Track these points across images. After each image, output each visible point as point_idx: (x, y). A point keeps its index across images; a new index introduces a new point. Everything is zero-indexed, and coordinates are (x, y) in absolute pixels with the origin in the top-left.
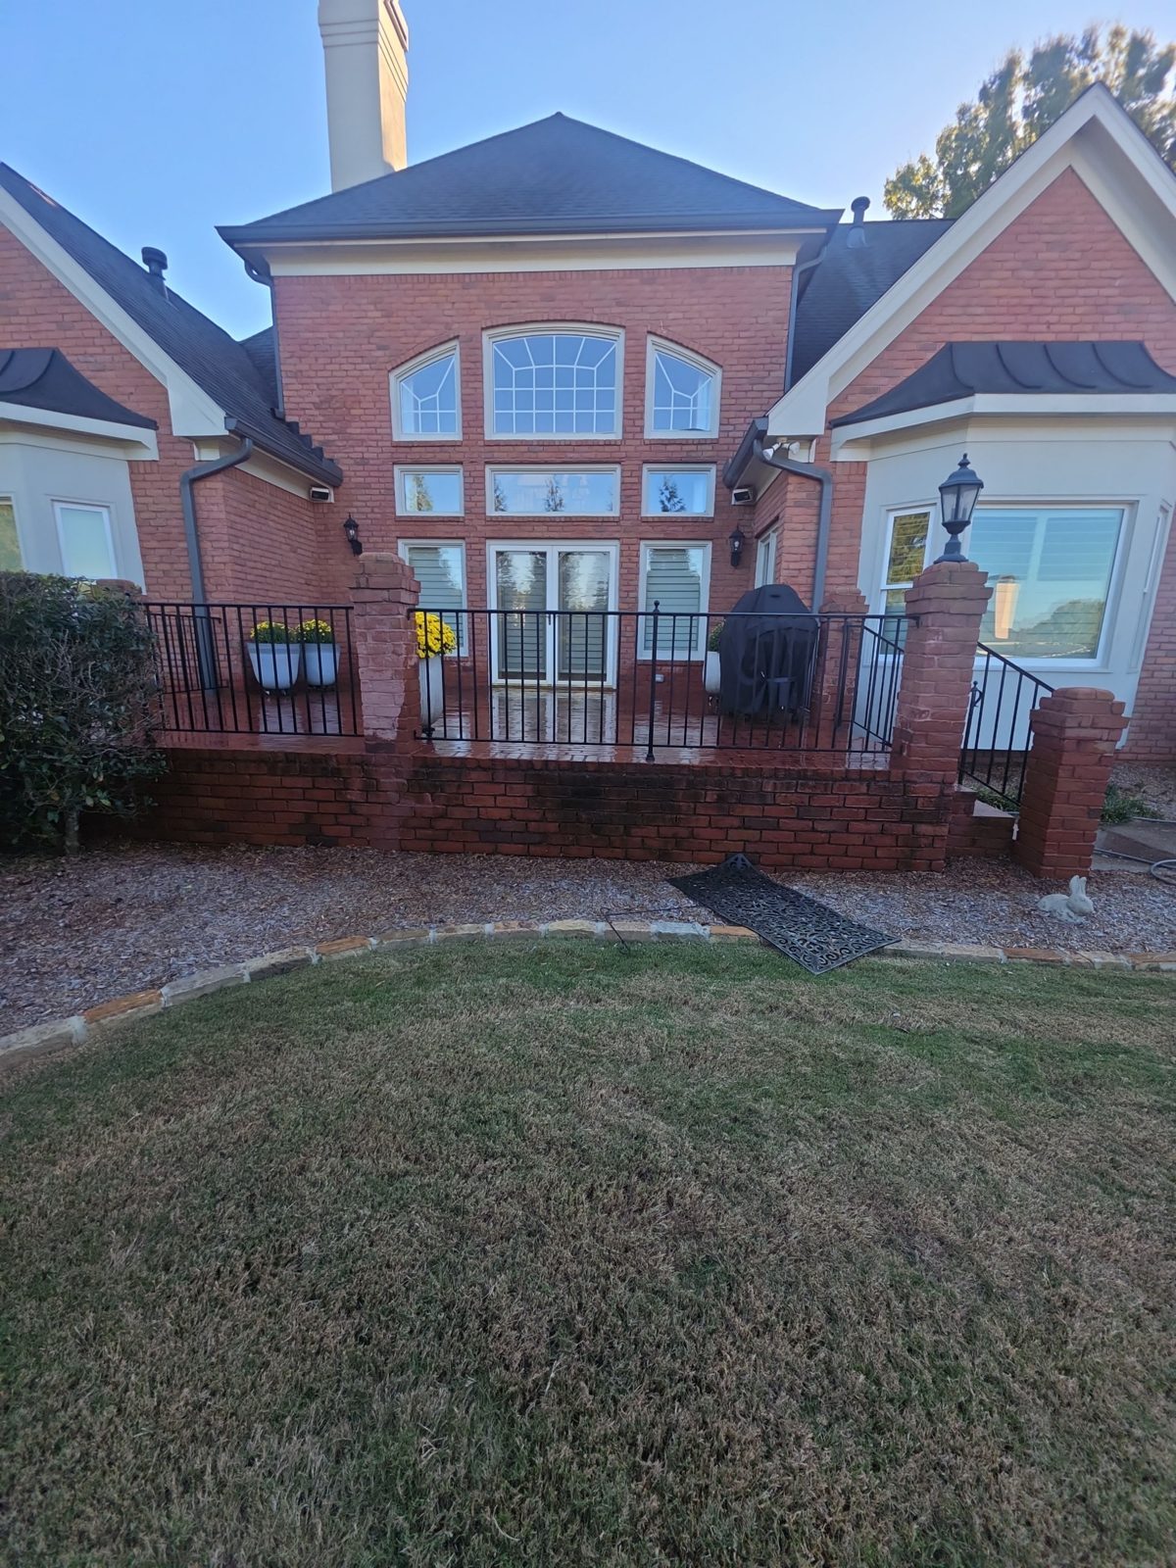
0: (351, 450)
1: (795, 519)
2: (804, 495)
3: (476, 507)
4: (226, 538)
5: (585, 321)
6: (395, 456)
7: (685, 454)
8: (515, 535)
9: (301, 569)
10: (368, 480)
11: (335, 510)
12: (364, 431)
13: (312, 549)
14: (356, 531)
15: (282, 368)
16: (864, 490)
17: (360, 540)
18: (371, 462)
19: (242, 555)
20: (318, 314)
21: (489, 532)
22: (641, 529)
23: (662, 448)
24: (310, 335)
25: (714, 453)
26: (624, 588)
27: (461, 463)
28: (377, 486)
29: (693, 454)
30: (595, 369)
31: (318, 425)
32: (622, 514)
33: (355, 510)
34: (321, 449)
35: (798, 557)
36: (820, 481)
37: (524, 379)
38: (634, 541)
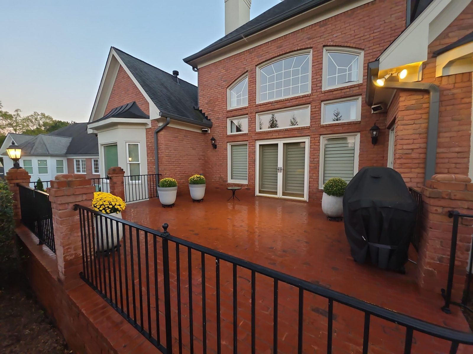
0: (215, 115)
3: (252, 129)
5: (295, 51)
6: (227, 115)
7: (343, 94)
8: (265, 138)
10: (219, 124)
11: (209, 135)
12: (219, 109)
14: (215, 141)
17: (216, 144)
18: (220, 118)
23: (331, 93)
25: (360, 90)
26: (312, 157)
27: (247, 114)
28: (222, 126)
29: (348, 93)
30: (300, 68)
31: (207, 109)
32: (311, 125)
33: (215, 134)
34: (207, 117)
37: (272, 79)
38: (317, 136)
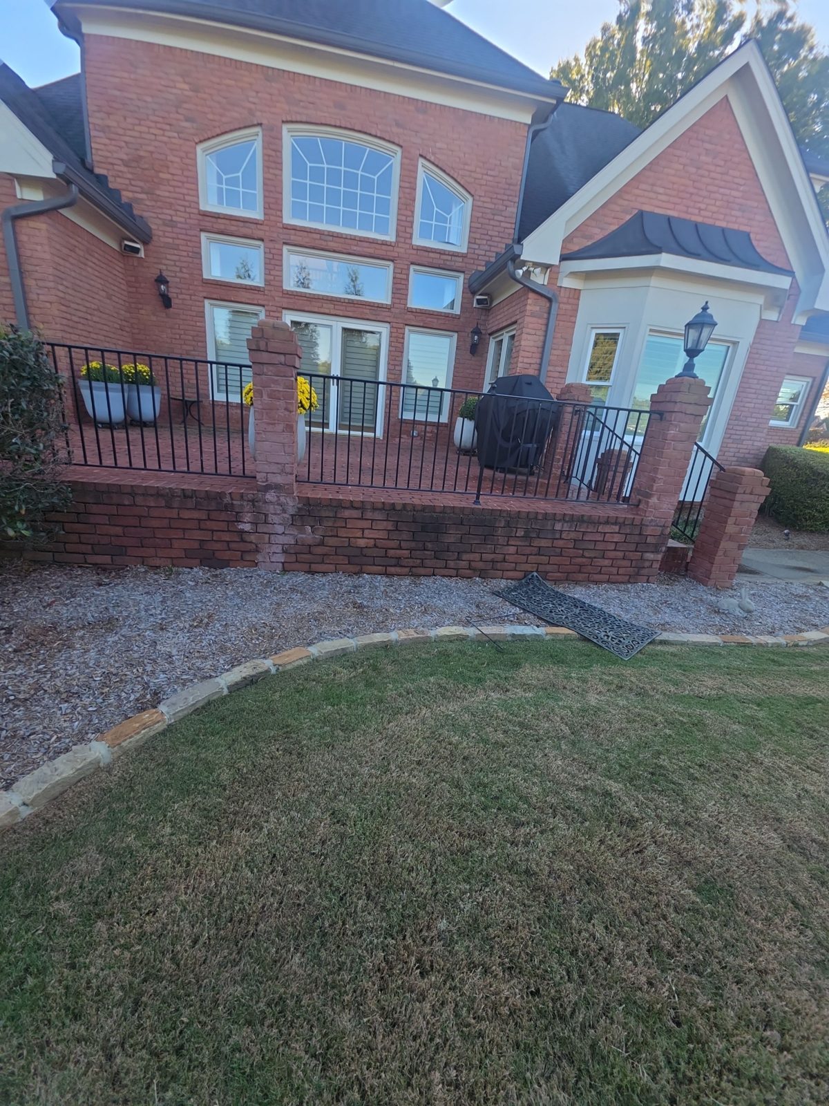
0: (159, 211)
1: (530, 326)
2: (538, 308)
3: (274, 280)
4: (51, 278)
5: (370, 135)
6: (202, 223)
7: (442, 262)
8: (306, 309)
9: (115, 315)
10: (176, 241)
11: (145, 264)
12: (172, 195)
13: (124, 298)
14: (168, 287)
15: (91, 120)
16: (577, 310)
17: (170, 295)
18: (179, 225)
19: (67, 296)
20: (126, 75)
21: (285, 302)
22: (406, 316)
23: (426, 254)
24: (117, 93)
25: (464, 265)
26: (392, 362)
27: (262, 240)
28: (184, 248)
29: (448, 263)
30: (375, 177)
31: (127, 182)
32: (393, 303)
33: (164, 267)
34: (130, 206)
35: (530, 354)
36: (550, 300)
37: (317, 174)
38: (401, 326)
